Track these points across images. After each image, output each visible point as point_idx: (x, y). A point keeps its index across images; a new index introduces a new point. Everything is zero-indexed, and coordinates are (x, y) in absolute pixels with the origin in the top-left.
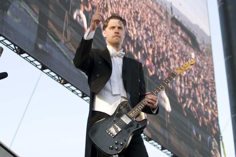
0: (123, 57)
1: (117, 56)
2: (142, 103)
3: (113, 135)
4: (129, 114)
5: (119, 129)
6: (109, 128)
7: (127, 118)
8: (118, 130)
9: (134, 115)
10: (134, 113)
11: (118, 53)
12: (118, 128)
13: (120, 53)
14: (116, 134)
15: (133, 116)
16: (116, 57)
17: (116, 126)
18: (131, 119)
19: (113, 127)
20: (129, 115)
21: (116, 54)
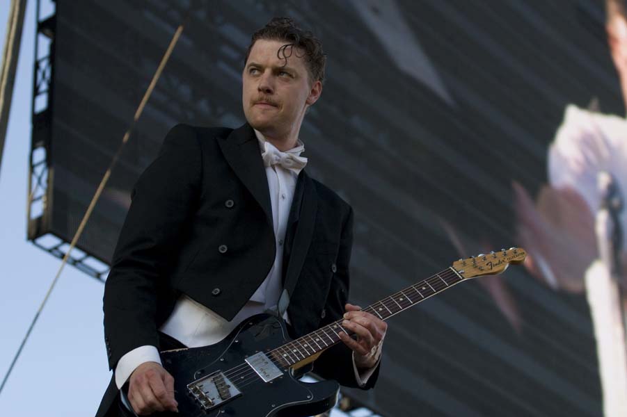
0: (298, 172)
1: (280, 166)
2: (331, 333)
3: (208, 403)
4: (278, 354)
5: (234, 391)
6: (197, 379)
7: (267, 363)
8: (228, 392)
9: (295, 358)
10: (297, 353)
11: (284, 155)
12: (229, 386)
13: (292, 159)
14: (218, 401)
15: (290, 361)
16: (276, 168)
17: (222, 379)
18: (282, 370)
19: (212, 378)
20: (276, 356)
21: (279, 158)
